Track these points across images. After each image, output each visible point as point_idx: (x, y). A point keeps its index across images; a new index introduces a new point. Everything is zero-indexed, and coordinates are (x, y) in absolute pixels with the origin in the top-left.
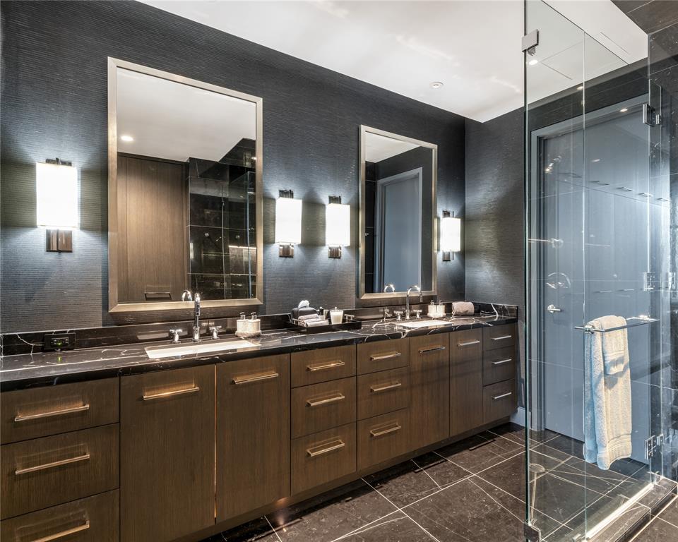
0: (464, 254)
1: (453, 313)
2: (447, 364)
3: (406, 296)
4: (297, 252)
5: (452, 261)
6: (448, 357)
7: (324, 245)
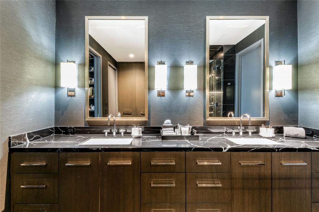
0: (296, 90)
1: (284, 134)
2: (270, 177)
3: (239, 120)
4: (167, 93)
5: (284, 96)
6: (270, 171)
7: (183, 89)
